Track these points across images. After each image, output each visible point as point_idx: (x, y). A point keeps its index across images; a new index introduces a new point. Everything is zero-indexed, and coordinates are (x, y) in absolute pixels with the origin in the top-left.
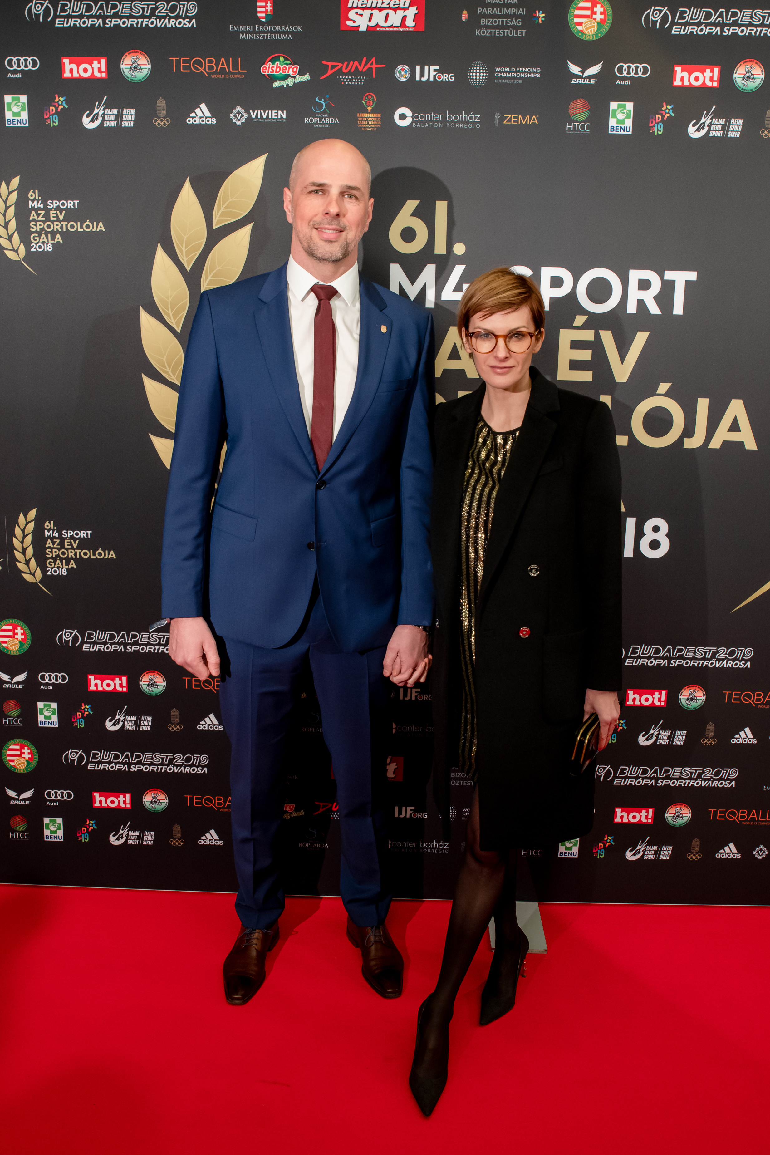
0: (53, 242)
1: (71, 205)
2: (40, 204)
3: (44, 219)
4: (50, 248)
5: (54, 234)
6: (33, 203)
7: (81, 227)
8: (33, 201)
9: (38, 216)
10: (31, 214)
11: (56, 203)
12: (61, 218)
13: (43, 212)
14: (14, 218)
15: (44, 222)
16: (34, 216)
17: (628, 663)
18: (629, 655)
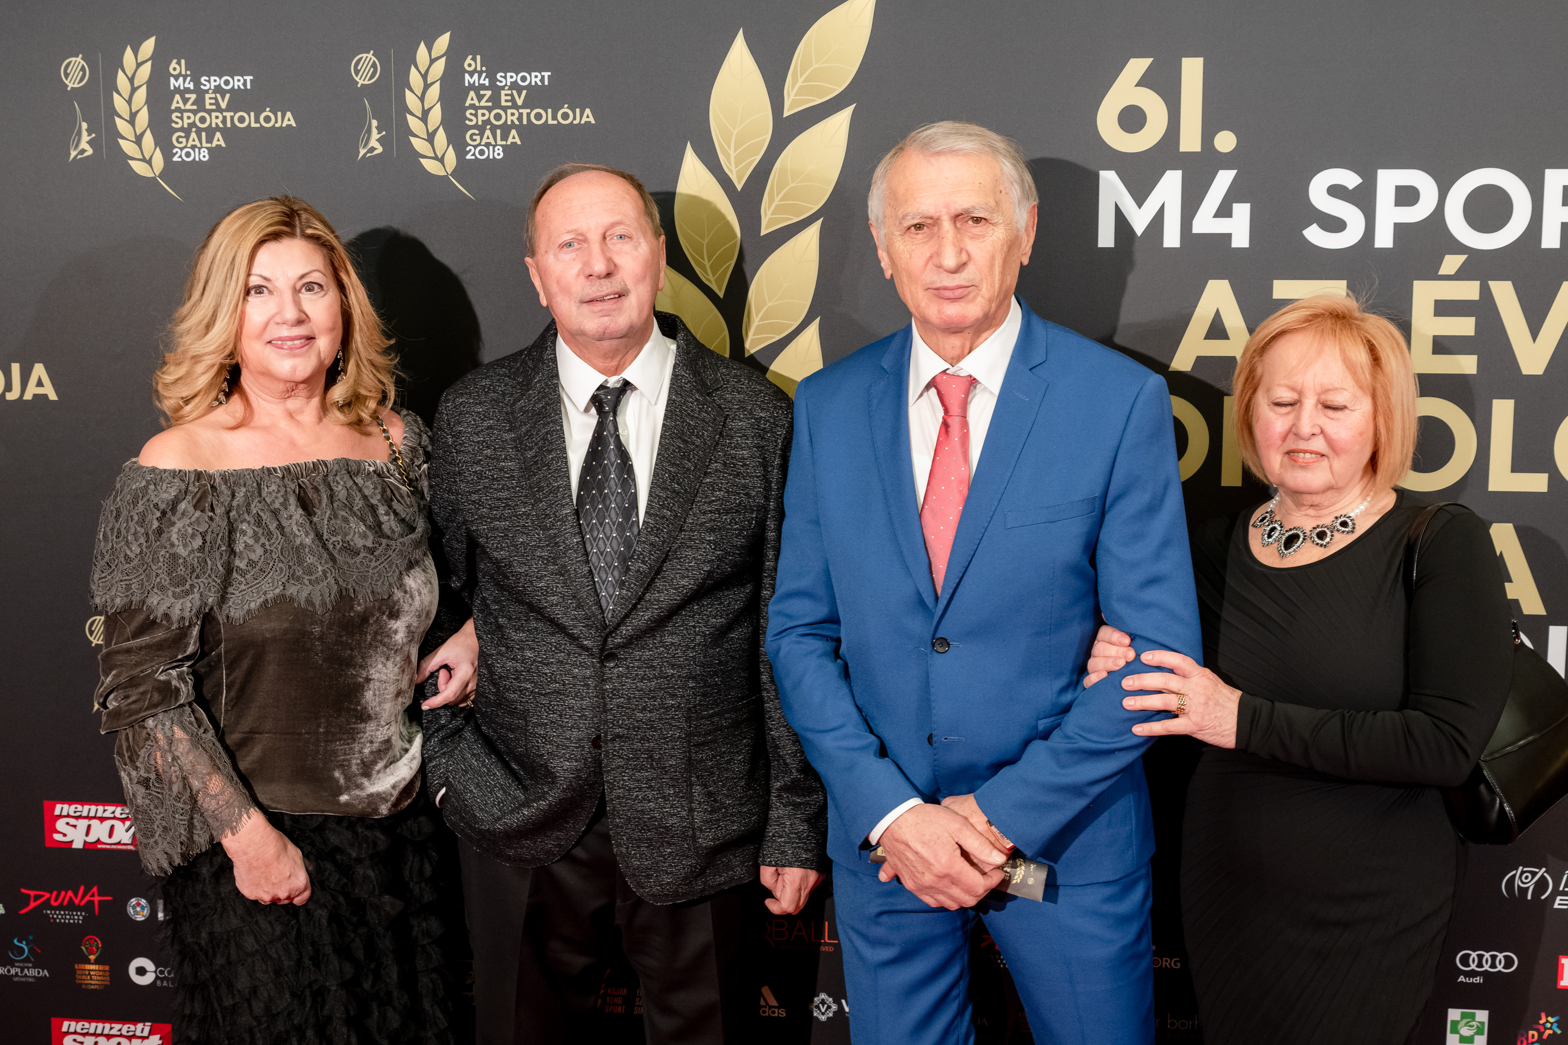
0: (504, 143)
1: (538, 80)
2: (484, 80)
3: (490, 104)
4: (499, 154)
5: (506, 130)
6: (471, 78)
7: (554, 117)
8: (471, 74)
9: (480, 99)
10: (468, 96)
11: (512, 77)
12: (520, 102)
13: (488, 93)
14: (439, 104)
15: (490, 110)
16: (472, 99)
17: (1559, 904)
18: (1561, 889)
